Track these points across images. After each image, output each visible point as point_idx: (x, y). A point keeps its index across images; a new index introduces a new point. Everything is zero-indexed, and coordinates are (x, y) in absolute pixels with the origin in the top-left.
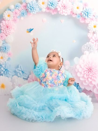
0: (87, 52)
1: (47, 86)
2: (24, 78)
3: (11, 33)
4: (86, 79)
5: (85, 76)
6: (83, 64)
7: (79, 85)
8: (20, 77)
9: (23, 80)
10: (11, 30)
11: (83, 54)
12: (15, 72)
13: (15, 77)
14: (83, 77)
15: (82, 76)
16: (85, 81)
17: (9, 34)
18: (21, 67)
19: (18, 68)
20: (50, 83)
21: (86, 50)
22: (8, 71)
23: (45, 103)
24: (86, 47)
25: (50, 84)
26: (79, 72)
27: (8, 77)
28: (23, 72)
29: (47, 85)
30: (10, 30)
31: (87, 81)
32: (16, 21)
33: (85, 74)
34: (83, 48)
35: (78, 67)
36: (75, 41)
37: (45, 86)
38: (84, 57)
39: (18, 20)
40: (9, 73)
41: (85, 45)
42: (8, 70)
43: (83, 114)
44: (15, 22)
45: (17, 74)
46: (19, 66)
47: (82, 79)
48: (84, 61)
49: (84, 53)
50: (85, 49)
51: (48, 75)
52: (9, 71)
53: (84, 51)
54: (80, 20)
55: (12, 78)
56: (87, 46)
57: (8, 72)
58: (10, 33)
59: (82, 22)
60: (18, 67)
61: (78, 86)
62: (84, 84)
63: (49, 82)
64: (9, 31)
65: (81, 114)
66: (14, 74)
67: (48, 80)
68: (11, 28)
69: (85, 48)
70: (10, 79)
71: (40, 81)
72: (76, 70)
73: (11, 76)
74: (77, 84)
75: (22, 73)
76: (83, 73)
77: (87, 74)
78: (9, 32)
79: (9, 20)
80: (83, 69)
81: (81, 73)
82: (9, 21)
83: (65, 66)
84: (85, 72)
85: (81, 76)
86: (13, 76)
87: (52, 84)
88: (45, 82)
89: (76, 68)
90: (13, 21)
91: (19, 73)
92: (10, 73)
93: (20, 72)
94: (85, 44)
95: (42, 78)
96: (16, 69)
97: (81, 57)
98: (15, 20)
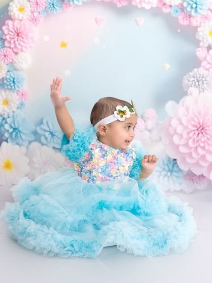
0: (193, 90)
1: (93, 180)
2: (54, 148)
3: (26, 48)
4: (193, 150)
5: (191, 143)
6: (187, 116)
7: (176, 163)
8: (47, 145)
9: (53, 151)
10: (25, 40)
11: (186, 94)
12: (35, 133)
13: (35, 145)
14: (186, 145)
15: (183, 142)
16: (190, 155)
17: (22, 50)
18: (47, 123)
19: (42, 125)
20: (101, 173)
21: (193, 85)
22: (20, 132)
23: (87, 215)
24: (193, 79)
25: (100, 175)
26: (178, 134)
27: (20, 146)
28: (54, 133)
29: (95, 178)
30: (23, 41)
31: (194, 155)
32: (38, 22)
33: (190, 138)
34: (186, 81)
35: (174, 122)
36: (168, 66)
37: (90, 180)
38: (188, 100)
39: (42, 19)
40: (21, 137)
41: (190, 75)
42: (20, 129)
43: (171, 242)
44: (35, 23)
45: (40, 138)
46: (44, 122)
47: (183, 150)
48: (187, 109)
49: (189, 92)
50: (191, 83)
51: (97, 156)
52: (22, 133)
53: (189, 87)
54: (179, 19)
55: (27, 148)
56: (194, 77)
57: (20, 135)
58: (24, 49)
59: (185, 23)
60: (42, 123)
61: (176, 166)
62: (189, 160)
63: (100, 170)
64: (22, 43)
65: (166, 243)
66: (33, 138)
67: (97, 167)
68: (26, 36)
69: (189, 81)
70: (24, 149)
71: (80, 169)
72: (171, 131)
73: (26, 143)
74: (172, 160)
75: (50, 135)
76: (185, 136)
77: (194, 139)
78: (22, 46)
79: (21, 18)
80: (186, 128)
81: (181, 136)
82: (21, 20)
83: (145, 121)
84: (191, 135)
85: (182, 144)
86: (30, 142)
87: (105, 176)
88: (90, 172)
89: (170, 125)
90: (30, 20)
91: (45, 135)
92: (23, 137)
93: (47, 134)
94: (191, 72)
95: (83, 162)
96: (36, 127)
97: (181, 101)
98: (34, 20)
